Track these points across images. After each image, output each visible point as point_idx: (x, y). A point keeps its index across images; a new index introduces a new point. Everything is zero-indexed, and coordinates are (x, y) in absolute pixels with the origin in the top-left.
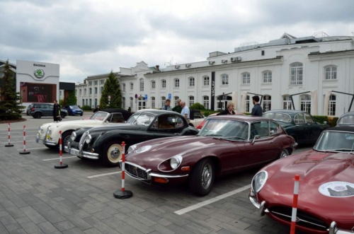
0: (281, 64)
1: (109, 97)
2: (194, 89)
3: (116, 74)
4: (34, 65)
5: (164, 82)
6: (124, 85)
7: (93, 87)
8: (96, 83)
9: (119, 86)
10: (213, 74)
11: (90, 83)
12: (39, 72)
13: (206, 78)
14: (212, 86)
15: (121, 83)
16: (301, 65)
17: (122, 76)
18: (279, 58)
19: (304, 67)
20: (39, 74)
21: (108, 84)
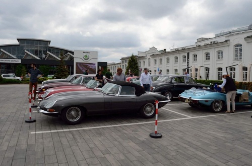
0: (229, 46)
1: (130, 70)
2: (178, 64)
3: (136, 56)
4: (84, 52)
5: (161, 60)
6: (140, 62)
7: (124, 64)
8: (126, 62)
9: (137, 63)
10: (188, 54)
11: (123, 62)
12: (86, 57)
13: (184, 57)
14: (188, 62)
15: (138, 62)
16: (241, 45)
17: (139, 57)
18: (226, 41)
19: (242, 47)
20: (86, 58)
21: (130, 63)
